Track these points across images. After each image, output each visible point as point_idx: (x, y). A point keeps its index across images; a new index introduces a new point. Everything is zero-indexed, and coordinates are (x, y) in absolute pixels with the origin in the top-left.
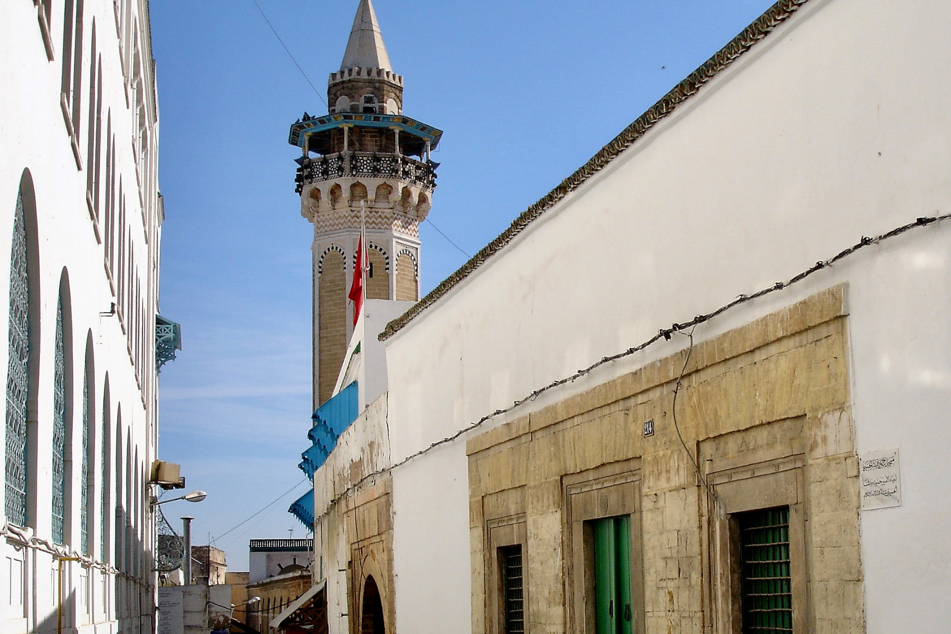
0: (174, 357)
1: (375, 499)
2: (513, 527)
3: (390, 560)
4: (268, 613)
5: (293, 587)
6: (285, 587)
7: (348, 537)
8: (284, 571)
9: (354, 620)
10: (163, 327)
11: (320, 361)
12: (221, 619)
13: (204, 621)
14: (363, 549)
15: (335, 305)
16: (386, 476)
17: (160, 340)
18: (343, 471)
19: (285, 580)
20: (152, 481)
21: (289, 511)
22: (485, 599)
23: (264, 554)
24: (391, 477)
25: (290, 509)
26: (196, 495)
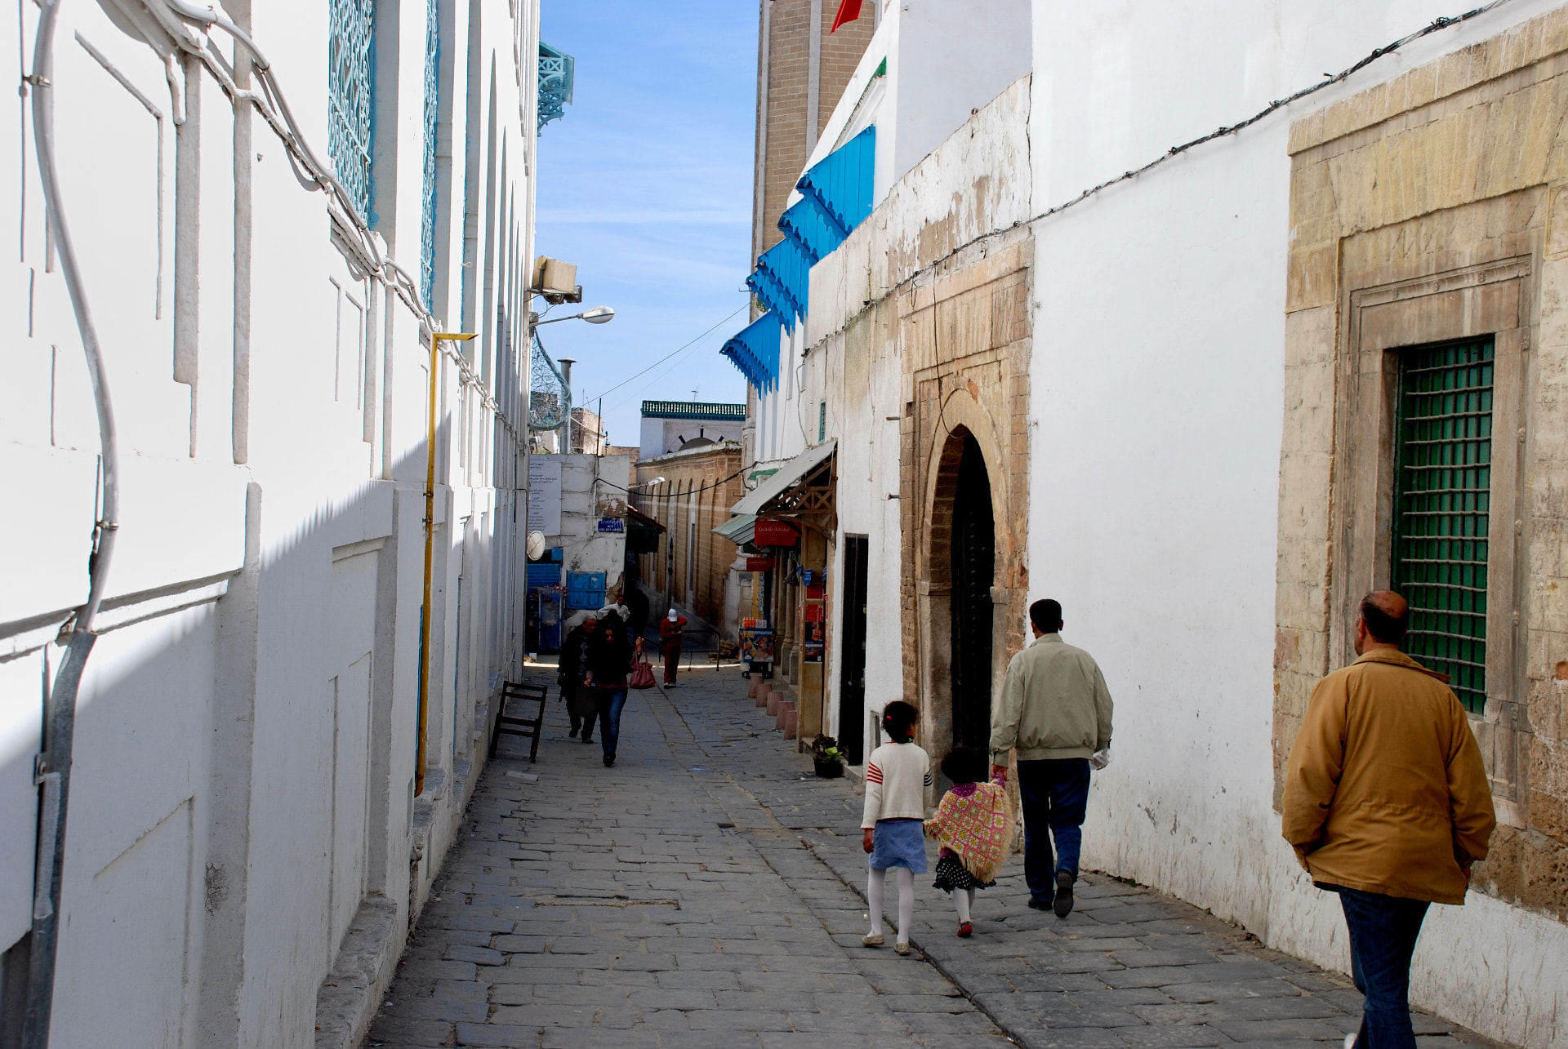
0: (560, 114)
1: (986, 284)
2: (1461, 299)
3: (1020, 398)
4: (668, 501)
5: (712, 465)
6: (698, 466)
7: (909, 360)
8: (686, 445)
9: (913, 506)
10: (549, 60)
11: (768, 134)
12: (614, 505)
13: (590, 506)
14: (945, 380)
15: (793, 50)
16: (1021, 236)
17: (544, 81)
18: (901, 243)
19: (698, 455)
20: (533, 287)
21: (721, 352)
22: (1333, 464)
23: (661, 421)
24: (1032, 238)
25: (723, 349)
26: (600, 313)
